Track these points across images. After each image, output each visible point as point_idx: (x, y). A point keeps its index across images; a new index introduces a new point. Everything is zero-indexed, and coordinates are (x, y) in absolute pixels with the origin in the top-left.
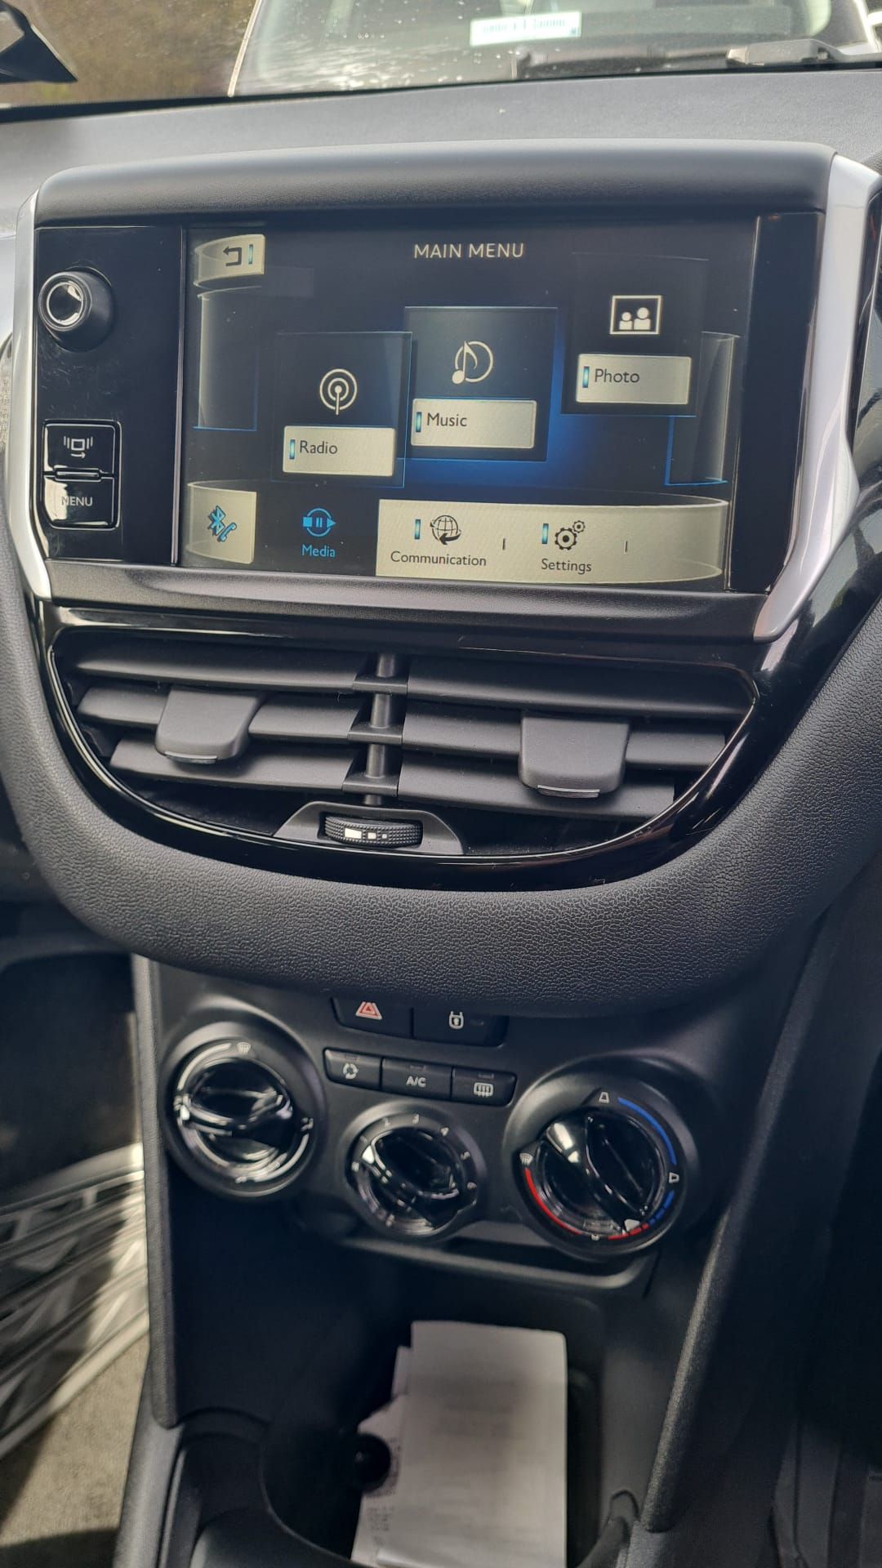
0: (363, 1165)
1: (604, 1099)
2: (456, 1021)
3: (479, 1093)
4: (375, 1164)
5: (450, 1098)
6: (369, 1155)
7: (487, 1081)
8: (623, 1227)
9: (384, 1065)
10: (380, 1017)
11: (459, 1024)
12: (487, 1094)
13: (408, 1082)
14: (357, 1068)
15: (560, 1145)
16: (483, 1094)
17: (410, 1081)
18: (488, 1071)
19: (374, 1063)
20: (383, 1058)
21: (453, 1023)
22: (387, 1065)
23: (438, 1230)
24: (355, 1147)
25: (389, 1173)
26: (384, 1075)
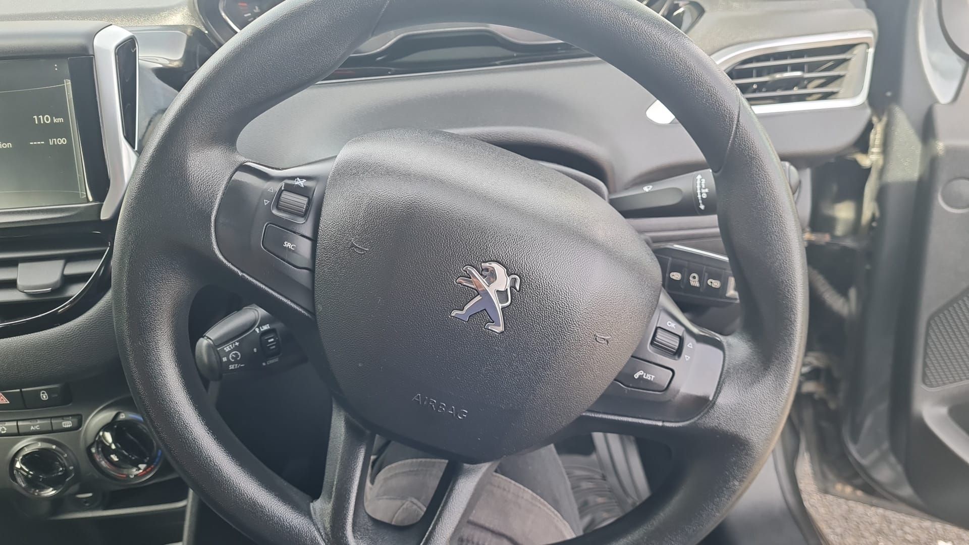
0: (18, 470)
1: (122, 416)
2: (44, 397)
3: (65, 426)
4: (21, 468)
5: (52, 431)
6: (18, 465)
7: (68, 420)
8: (139, 469)
9: (19, 424)
10: (8, 402)
11: (46, 397)
12: (69, 426)
13: (31, 429)
14: (6, 428)
15: (107, 441)
16: (68, 426)
17: (32, 428)
18: (68, 416)
19: (14, 424)
20: (17, 421)
21: (43, 398)
22: (20, 423)
23: (59, 490)
24: (13, 461)
25: (31, 473)
26: (19, 427)
